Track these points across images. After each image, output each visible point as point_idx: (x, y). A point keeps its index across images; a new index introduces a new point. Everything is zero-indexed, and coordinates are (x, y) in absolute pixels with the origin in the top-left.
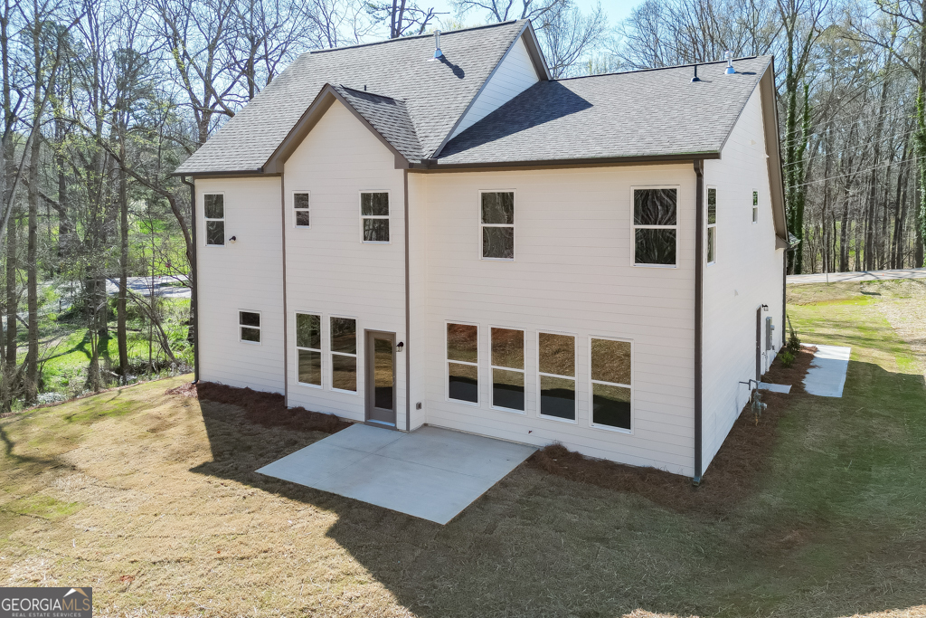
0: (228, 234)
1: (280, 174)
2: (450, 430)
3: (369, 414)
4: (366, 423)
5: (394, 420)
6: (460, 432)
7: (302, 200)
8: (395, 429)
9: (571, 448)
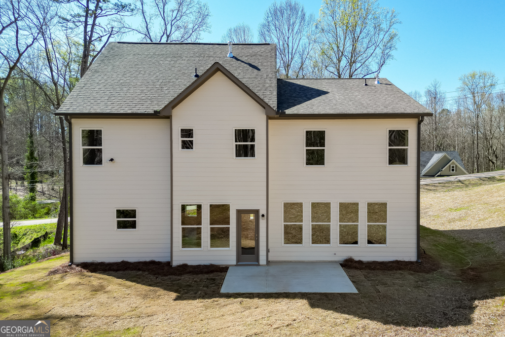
0: (105, 157)
1: (169, 117)
2: (285, 262)
3: (238, 260)
4: (236, 265)
5: (258, 260)
6: (291, 262)
7: (187, 133)
8: (259, 265)
9: (357, 259)
